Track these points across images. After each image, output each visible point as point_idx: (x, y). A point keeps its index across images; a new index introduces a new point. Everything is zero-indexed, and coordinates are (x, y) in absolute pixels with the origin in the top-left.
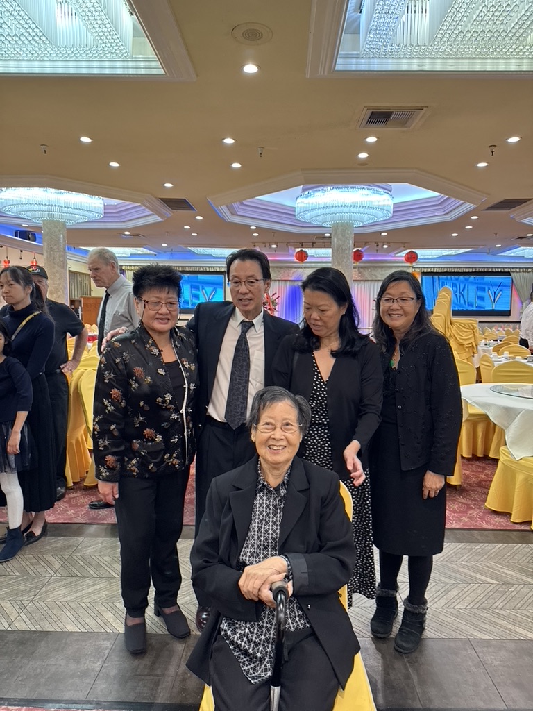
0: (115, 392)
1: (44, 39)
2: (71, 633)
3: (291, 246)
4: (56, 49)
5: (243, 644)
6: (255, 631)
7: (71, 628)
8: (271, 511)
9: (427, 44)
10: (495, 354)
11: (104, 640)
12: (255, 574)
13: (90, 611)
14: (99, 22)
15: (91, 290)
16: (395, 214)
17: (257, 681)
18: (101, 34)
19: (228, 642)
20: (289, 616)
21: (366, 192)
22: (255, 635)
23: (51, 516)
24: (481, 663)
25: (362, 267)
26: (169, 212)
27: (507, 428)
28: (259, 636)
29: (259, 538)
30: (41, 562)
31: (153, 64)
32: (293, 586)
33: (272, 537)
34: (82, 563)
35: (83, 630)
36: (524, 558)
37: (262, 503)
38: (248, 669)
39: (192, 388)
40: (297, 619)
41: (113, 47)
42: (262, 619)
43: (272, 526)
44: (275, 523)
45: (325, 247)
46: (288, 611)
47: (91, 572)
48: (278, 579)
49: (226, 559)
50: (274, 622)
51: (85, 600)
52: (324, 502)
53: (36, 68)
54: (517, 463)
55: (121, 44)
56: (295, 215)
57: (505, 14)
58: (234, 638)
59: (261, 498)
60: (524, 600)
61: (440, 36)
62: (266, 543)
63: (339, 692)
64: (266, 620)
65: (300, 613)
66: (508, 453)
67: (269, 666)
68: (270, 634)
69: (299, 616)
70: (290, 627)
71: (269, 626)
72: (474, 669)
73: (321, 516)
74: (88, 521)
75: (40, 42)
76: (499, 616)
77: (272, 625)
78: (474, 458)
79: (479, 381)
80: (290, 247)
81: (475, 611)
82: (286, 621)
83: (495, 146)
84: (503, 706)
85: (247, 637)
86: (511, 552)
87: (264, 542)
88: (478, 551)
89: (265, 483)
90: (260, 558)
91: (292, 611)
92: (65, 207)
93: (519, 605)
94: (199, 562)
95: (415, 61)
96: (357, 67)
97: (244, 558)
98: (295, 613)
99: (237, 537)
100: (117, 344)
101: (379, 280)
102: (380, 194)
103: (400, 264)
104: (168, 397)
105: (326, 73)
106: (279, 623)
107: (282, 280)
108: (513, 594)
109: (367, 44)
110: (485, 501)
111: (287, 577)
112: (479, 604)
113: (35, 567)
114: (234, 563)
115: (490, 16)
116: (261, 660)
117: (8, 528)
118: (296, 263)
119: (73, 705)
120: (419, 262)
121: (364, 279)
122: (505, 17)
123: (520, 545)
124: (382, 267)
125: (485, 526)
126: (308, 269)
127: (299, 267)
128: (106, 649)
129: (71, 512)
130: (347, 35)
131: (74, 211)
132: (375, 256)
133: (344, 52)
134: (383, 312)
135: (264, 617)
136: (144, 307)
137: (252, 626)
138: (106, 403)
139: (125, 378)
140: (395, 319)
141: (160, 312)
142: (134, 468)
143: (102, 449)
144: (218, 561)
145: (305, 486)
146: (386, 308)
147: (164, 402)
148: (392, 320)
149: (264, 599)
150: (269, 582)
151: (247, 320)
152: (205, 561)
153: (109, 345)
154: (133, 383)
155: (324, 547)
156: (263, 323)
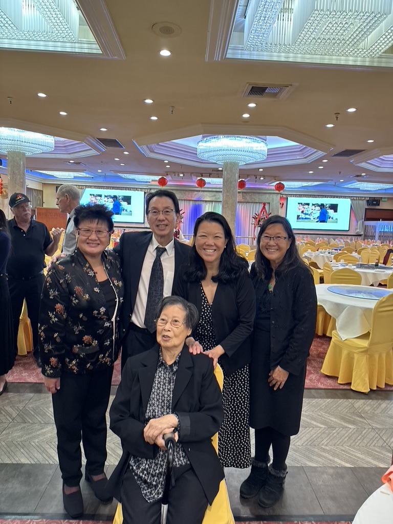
0: (59, 307)
1: (12, 26)
2: (23, 465)
3: (194, 175)
4: (21, 33)
5: (144, 476)
6: (153, 467)
7: (24, 461)
8: (167, 382)
9: (291, 44)
10: (334, 261)
11: (48, 470)
12: (156, 427)
13: (38, 448)
14: (54, 16)
15: (43, 203)
16: (269, 157)
17: (152, 501)
18: (56, 24)
20: (176, 456)
21: (248, 140)
22: (152, 470)
23: (10, 377)
24: (310, 484)
25: (245, 193)
26: (103, 149)
27: (337, 317)
28: (155, 471)
29: (158, 400)
31: (94, 46)
32: (179, 436)
33: (167, 400)
34: (33, 413)
35: (33, 462)
36: (344, 409)
37: (161, 376)
38: (146, 493)
39: (121, 301)
40: (182, 459)
41: (64, 33)
42: (157, 459)
43: (167, 392)
44: (169, 390)
45: (218, 177)
46: (175, 453)
47: (39, 419)
50: (166, 461)
51: (34, 441)
52: (204, 377)
53: (6, 44)
54: (343, 342)
55: (70, 31)
56: (197, 154)
57: (343, 29)
58: (138, 472)
59: (160, 372)
60: (342, 439)
61: (299, 40)
64: (160, 459)
65: (184, 454)
66: (337, 335)
67: (160, 491)
68: (162, 469)
69: (182, 456)
70: (176, 464)
71: (162, 463)
72: (304, 487)
73: (202, 386)
74: (38, 381)
75: (9, 28)
76: (324, 450)
77: (164, 462)
81: (309, 447)
82: (174, 460)
83: (339, 113)
84: (321, 513)
85: (147, 471)
86: (336, 405)
87: (161, 403)
88: (314, 404)
89: (163, 362)
91: (178, 453)
92: (25, 142)
94: (117, 416)
95: (283, 54)
96: (241, 57)
98: (180, 455)
100: (61, 267)
101: (257, 203)
102: (258, 142)
103: (272, 192)
104: (103, 309)
105: (219, 60)
106: (168, 463)
107: (187, 200)
108: (335, 435)
109: (249, 41)
110: (321, 368)
111: (175, 430)
112: (311, 442)
115: (334, 29)
116: (156, 486)
118: (197, 188)
119: (25, 517)
120: (285, 190)
121: (246, 201)
122: (344, 31)
123: (342, 400)
124: (259, 193)
125: (320, 386)
126: (206, 193)
127: (199, 191)
128: (49, 476)
129: (25, 374)
130: (234, 32)
131: (32, 145)
132: (253, 184)
133: (232, 45)
134: (262, 247)
135: (160, 457)
136: (79, 234)
137: (150, 463)
138: (51, 315)
139: (67, 295)
140: (271, 253)
141: (90, 238)
142: (74, 367)
143: (47, 352)
144: (130, 416)
145: (191, 365)
146: (265, 244)
147: (99, 313)
148: (269, 253)
149: (159, 446)
150: (163, 433)
151: (161, 246)
152: (121, 416)
153: (54, 267)
154: (74, 299)
155: (203, 408)
156: (174, 249)
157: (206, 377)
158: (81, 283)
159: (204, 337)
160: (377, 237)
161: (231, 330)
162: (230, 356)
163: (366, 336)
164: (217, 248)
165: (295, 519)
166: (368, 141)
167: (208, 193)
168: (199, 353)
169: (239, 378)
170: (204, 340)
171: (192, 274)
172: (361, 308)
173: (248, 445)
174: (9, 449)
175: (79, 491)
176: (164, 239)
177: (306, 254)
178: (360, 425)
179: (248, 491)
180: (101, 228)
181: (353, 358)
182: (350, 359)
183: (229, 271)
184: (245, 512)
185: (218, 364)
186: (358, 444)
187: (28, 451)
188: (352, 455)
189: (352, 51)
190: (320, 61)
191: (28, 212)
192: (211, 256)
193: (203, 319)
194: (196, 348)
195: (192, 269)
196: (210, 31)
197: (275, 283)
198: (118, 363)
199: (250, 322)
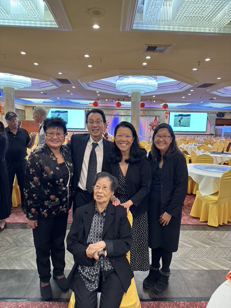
1: (5, 11)
2: (17, 270)
4: (10, 16)
5: (87, 276)
6: (92, 271)
7: (17, 268)
8: (100, 222)
9: (171, 20)
10: (197, 150)
11: (31, 273)
12: (93, 248)
13: (25, 261)
14: (30, 5)
15: (25, 117)
16: (158, 88)
17: (92, 290)
18: (30, 10)
19: (81, 275)
20: (105, 265)
21: (146, 79)
23: (8, 220)
24: (184, 280)
25: (144, 110)
26: (60, 85)
27: (199, 183)
28: (93, 273)
30: (4, 240)
31: (53, 23)
32: (107, 253)
33: (100, 233)
34: (22, 241)
35: (22, 269)
36: (204, 237)
37: (96, 219)
38: (89, 286)
40: (109, 266)
41: (36, 15)
43: (100, 228)
44: (101, 227)
45: (129, 101)
46: (105, 263)
47: (26, 244)
48: (101, 250)
50: (99, 267)
51: (23, 256)
52: (121, 219)
54: (203, 197)
55: (39, 14)
56: (116, 87)
57: (202, 10)
58: (83, 273)
59: (96, 217)
60: (202, 254)
61: (176, 18)
62: (97, 235)
63: (124, 294)
65: (110, 263)
67: (97, 284)
68: (98, 272)
69: (109, 264)
70: (106, 269)
71: (97, 269)
72: (180, 282)
74: (24, 222)
75: (3, 13)
76: (192, 260)
77: (98, 268)
80: (113, 101)
81: (183, 258)
82: (104, 267)
83: (200, 62)
84: (190, 296)
85: (89, 273)
86: (199, 234)
87: (96, 234)
88: (186, 234)
89: (97, 211)
91: (107, 263)
92: (14, 81)
93: (200, 256)
94: (71, 242)
95: (166, 26)
97: (89, 241)
98: (108, 264)
100: (36, 155)
101: (151, 116)
102: (152, 80)
103: (161, 109)
105: (129, 30)
107: (110, 115)
108: (198, 251)
109: (146, 19)
110: (190, 213)
111: (104, 249)
112: (184, 256)
113: (2, 242)
114: (85, 243)
115: (197, 11)
116: (94, 282)
118: (116, 107)
119: (18, 300)
120: (168, 108)
121: (145, 115)
122: (203, 11)
123: (202, 231)
124: (153, 110)
125: (189, 223)
126: (121, 111)
127: (117, 109)
128: (32, 277)
129: (17, 218)
130: (137, 14)
131: (18, 83)
132: (150, 105)
133: (136, 22)
134: (156, 142)
135: (96, 265)
136: (46, 136)
137: (91, 269)
138: (31, 183)
139: (40, 171)
140: (161, 146)
141: (53, 138)
142: (45, 214)
143: (29, 205)
144: (78, 242)
146: (157, 140)
147: (59, 182)
148: (159, 146)
150: (98, 252)
151: (95, 142)
152: (73, 242)
153: (32, 155)
154: (44, 174)
155: (121, 237)
156: (103, 144)
157: (122, 219)
158: (49, 165)
159: (121, 195)
160: (223, 135)
161: (137, 191)
162: (136, 206)
163: (216, 194)
164: (128, 143)
165: (175, 300)
166: (218, 78)
167: (123, 111)
168: (118, 205)
169: (142, 219)
170: (121, 197)
171: (113, 158)
172: (213, 177)
173: (148, 258)
174: (8, 261)
175: (50, 285)
176: (97, 138)
177: (182, 146)
178: (213, 245)
179: (147, 284)
180: (59, 132)
181: (209, 207)
182: (207, 207)
183: (135, 157)
184: (146, 296)
185: (129, 211)
186: (211, 256)
187: (20, 263)
188: (208, 263)
189: (208, 24)
190: (189, 30)
191: (16, 123)
192: (125, 148)
193: (120, 185)
194: (117, 202)
195: (114, 156)
196: (123, 13)
197: (163, 163)
198: (71, 211)
199: (148, 186)
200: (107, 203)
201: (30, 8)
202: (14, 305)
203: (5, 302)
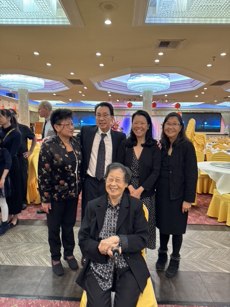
0: (47, 165)
1: (18, 9)
2: (28, 267)
4: (23, 14)
5: (100, 273)
6: (105, 268)
7: (28, 264)
8: (113, 216)
9: (186, 11)
10: (213, 148)
11: (42, 270)
12: (105, 244)
13: (36, 257)
15: (39, 119)
16: (171, 87)
17: (105, 290)
18: (43, 7)
19: (93, 272)
20: (120, 262)
21: (158, 77)
22: (105, 270)
23: (20, 216)
24: (203, 282)
25: (156, 110)
26: (72, 86)
27: (217, 181)
28: (106, 270)
29: (107, 228)
30: (16, 236)
31: (66, 20)
32: (122, 249)
33: (113, 227)
34: (33, 237)
35: (33, 265)
36: (223, 237)
37: (109, 213)
38: (102, 284)
39: (79, 162)
40: (123, 263)
41: (48, 12)
42: (108, 263)
44: (114, 221)
45: (140, 101)
46: (119, 260)
47: (37, 241)
48: (115, 246)
49: (93, 236)
50: (113, 264)
51: (34, 253)
53: (15, 22)
54: (221, 196)
55: (51, 11)
56: (127, 87)
58: (96, 271)
59: (109, 210)
60: (222, 255)
61: (191, 8)
64: (110, 263)
65: (125, 260)
66: (217, 192)
67: (111, 283)
68: (111, 269)
70: (120, 267)
71: (111, 266)
72: (199, 285)
73: (135, 219)
74: (36, 219)
75: (16, 10)
76: (211, 262)
77: (112, 265)
78: (203, 194)
79: (205, 160)
80: (125, 101)
81: (201, 260)
82: (118, 264)
83: (215, 57)
84: (211, 301)
85: (102, 271)
86: (217, 235)
87: (110, 229)
88: (203, 234)
89: (111, 204)
90: (107, 236)
91: (121, 260)
94: (82, 237)
95: (181, 19)
97: (101, 236)
98: (122, 261)
99: (98, 227)
100: (47, 144)
101: (163, 116)
102: (164, 78)
103: (173, 109)
104: (70, 166)
105: (141, 24)
106: (115, 265)
107: (121, 116)
108: (217, 253)
109: (159, 11)
110: (206, 212)
111: (119, 245)
112: (203, 257)
113: (13, 238)
114: (97, 238)
116: (107, 280)
117: (2, 222)
118: (127, 108)
119: (28, 297)
120: (181, 108)
121: (157, 115)
123: (221, 232)
124: (165, 110)
125: (206, 223)
127: (129, 110)
128: (43, 273)
129: (29, 215)
130: (150, 7)
131: (32, 85)
132: (161, 105)
133: (149, 15)
134: (165, 130)
135: (109, 262)
137: (104, 266)
138: (43, 170)
139: (51, 159)
142: (56, 197)
144: (90, 237)
145: (128, 206)
146: (167, 128)
147: (68, 168)
148: (169, 133)
149: (109, 254)
150: (111, 247)
151: (104, 133)
152: (85, 237)
153: (44, 145)
154: (55, 161)
156: (111, 134)
157: (137, 213)
164: (143, 129)
165: (195, 304)
174: (19, 257)
175: (61, 263)
181: (227, 206)
182: (226, 206)
187: (31, 259)
190: (204, 22)
196: (135, 6)
197: (172, 151)
200: (121, 196)
201: (42, 5)
202: (24, 302)
203: (14, 299)
